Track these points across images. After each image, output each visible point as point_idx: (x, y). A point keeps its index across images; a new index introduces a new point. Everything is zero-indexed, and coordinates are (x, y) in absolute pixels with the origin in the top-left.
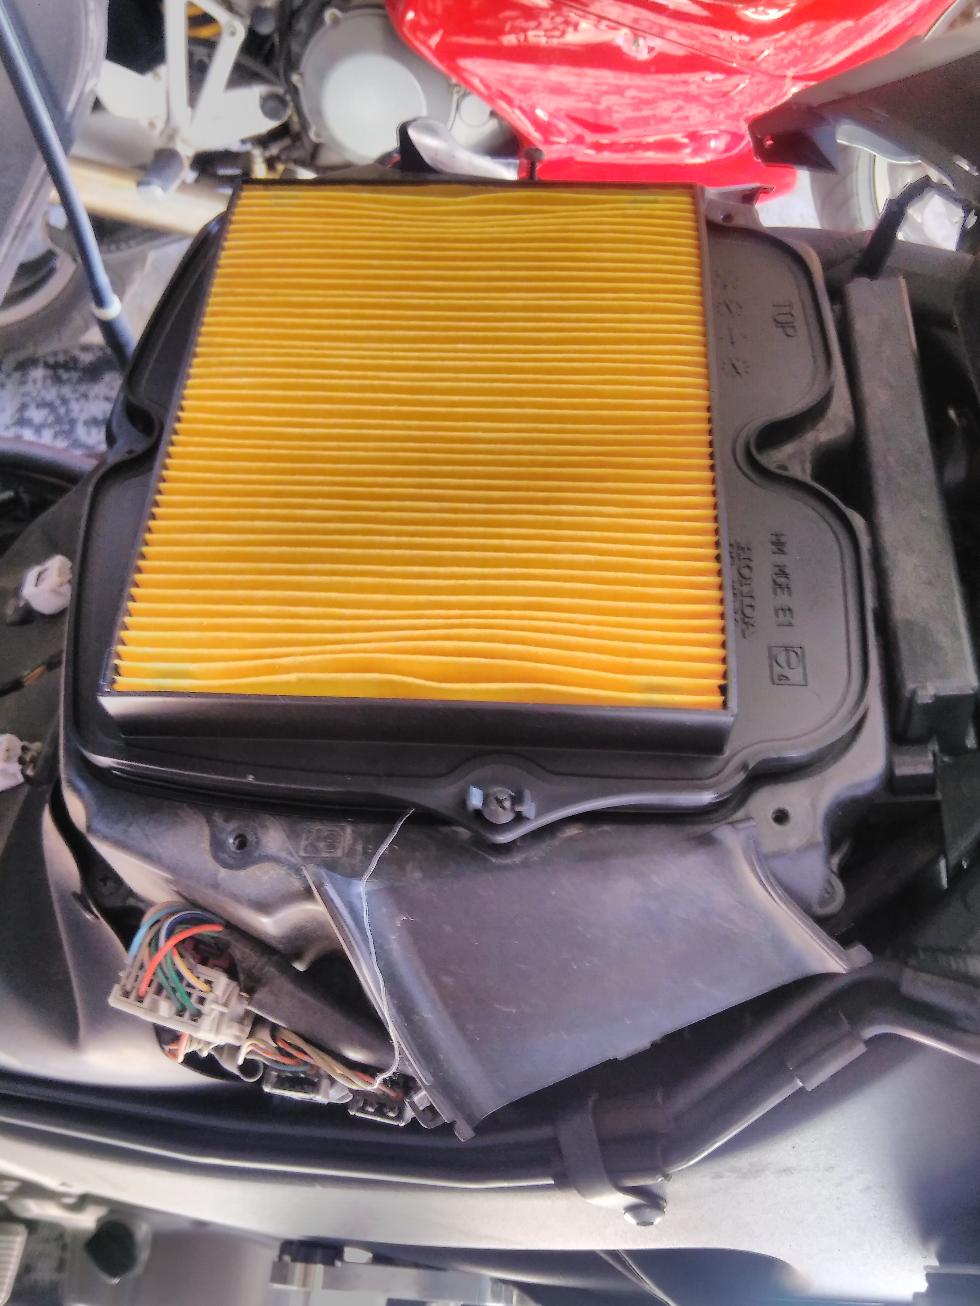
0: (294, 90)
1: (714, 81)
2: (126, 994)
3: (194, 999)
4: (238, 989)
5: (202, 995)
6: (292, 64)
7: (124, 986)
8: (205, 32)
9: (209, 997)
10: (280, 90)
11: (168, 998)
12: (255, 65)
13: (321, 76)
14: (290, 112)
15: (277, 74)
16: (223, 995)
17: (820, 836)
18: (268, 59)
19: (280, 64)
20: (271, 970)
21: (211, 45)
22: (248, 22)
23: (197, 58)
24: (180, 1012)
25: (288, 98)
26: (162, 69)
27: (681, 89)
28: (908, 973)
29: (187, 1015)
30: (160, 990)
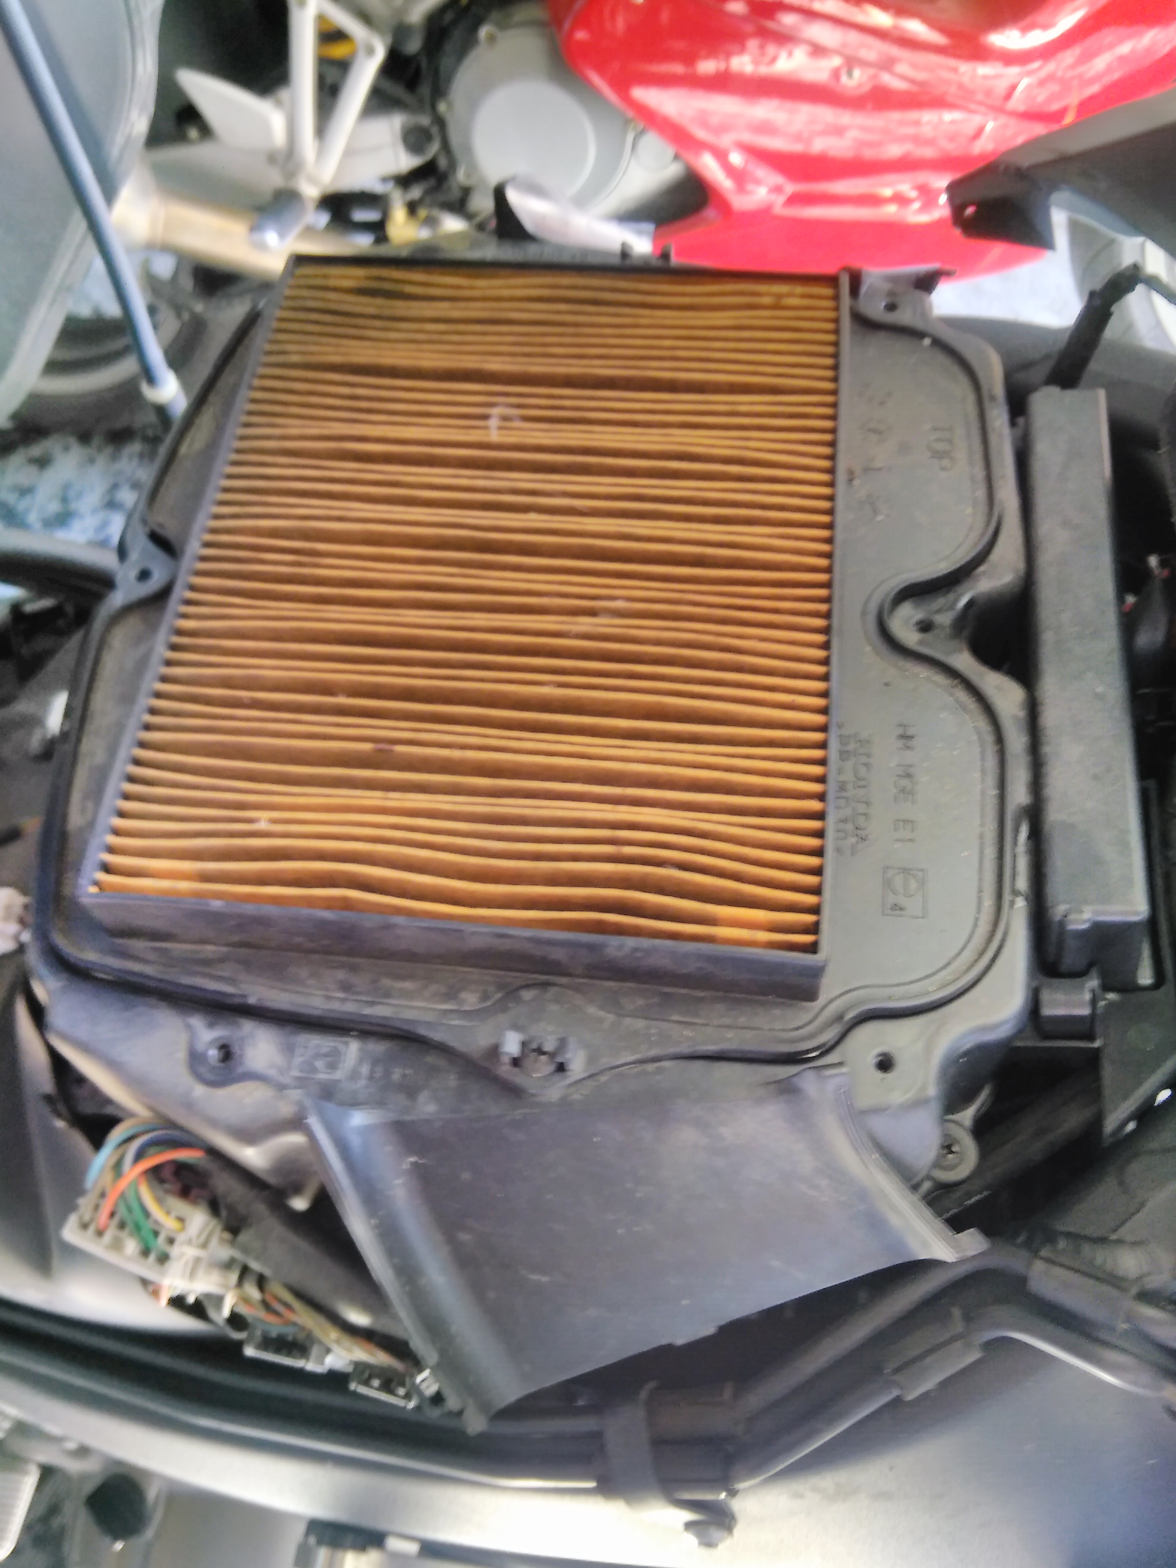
0: (440, 123)
1: (952, 122)
2: (85, 1226)
3: (161, 1239)
4: (219, 1228)
5: (172, 1235)
6: (439, 91)
7: (81, 1218)
8: (338, 51)
9: (181, 1238)
10: (425, 120)
11: (131, 1235)
12: (398, 90)
13: (474, 105)
14: (434, 148)
15: (421, 101)
16: (199, 1236)
17: (932, 1090)
18: (412, 84)
19: (425, 90)
20: (261, 1208)
21: (344, 66)
22: (389, 40)
23: (329, 80)
24: (145, 1252)
25: (435, 130)
26: (284, 94)
27: (911, 130)
28: (1039, 1266)
29: (152, 1257)
30: (122, 1226)
